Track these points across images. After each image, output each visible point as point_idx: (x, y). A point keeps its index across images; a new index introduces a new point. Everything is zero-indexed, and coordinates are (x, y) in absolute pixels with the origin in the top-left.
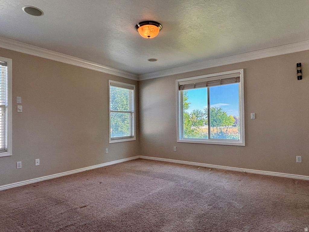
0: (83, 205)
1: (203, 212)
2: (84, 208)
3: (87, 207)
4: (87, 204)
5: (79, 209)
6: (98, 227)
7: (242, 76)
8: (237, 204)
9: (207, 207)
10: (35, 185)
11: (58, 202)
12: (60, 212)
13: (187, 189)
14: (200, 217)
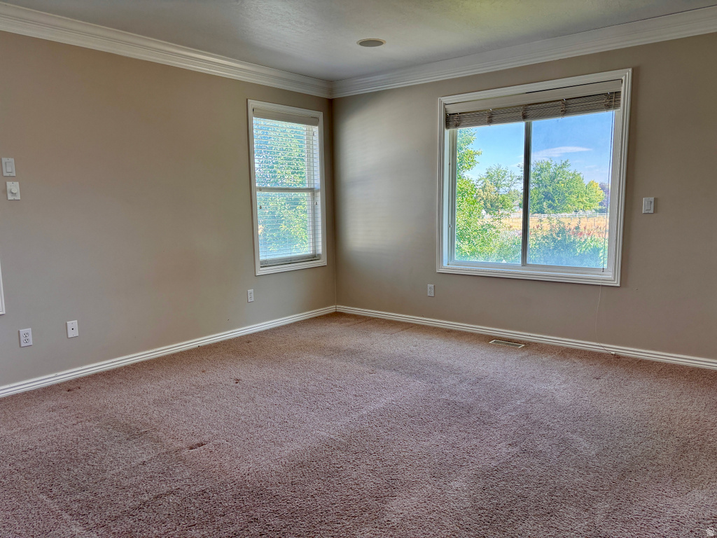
0: (197, 441)
1: (494, 463)
2: (198, 449)
3: (206, 446)
4: (206, 437)
5: (186, 452)
6: (235, 496)
7: (625, 90)
8: (582, 444)
9: (504, 450)
10: (72, 387)
11: (134, 433)
12: (141, 460)
13: (458, 399)
14: (485, 474)
